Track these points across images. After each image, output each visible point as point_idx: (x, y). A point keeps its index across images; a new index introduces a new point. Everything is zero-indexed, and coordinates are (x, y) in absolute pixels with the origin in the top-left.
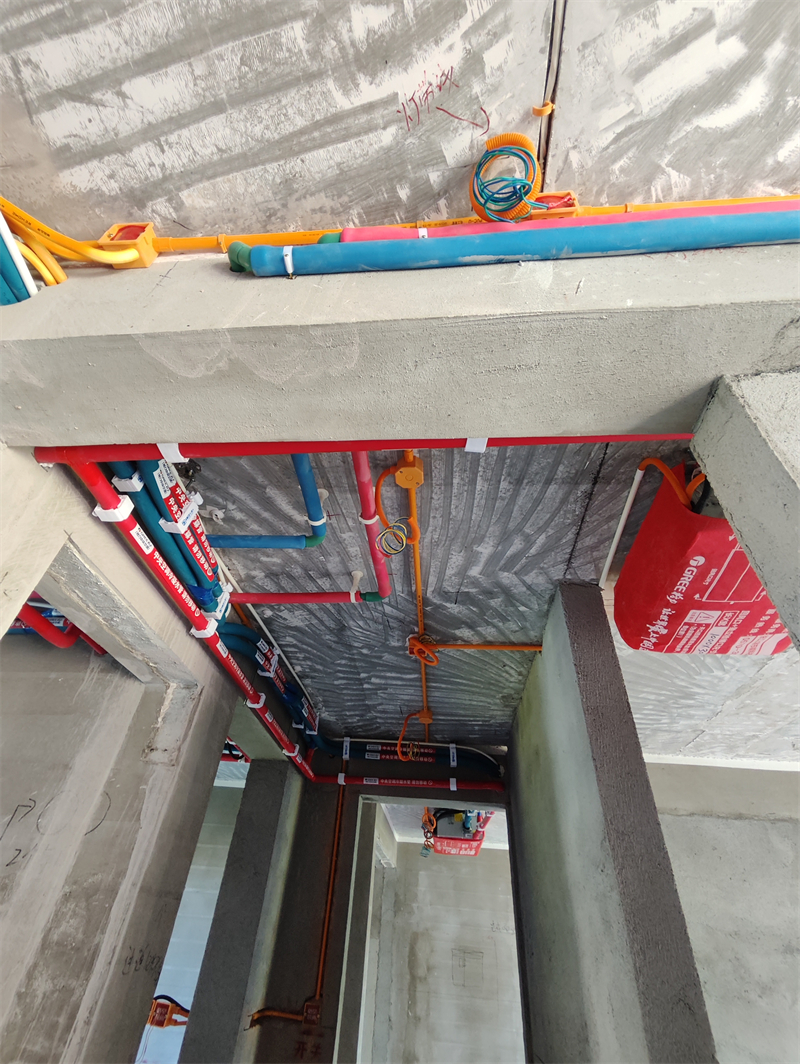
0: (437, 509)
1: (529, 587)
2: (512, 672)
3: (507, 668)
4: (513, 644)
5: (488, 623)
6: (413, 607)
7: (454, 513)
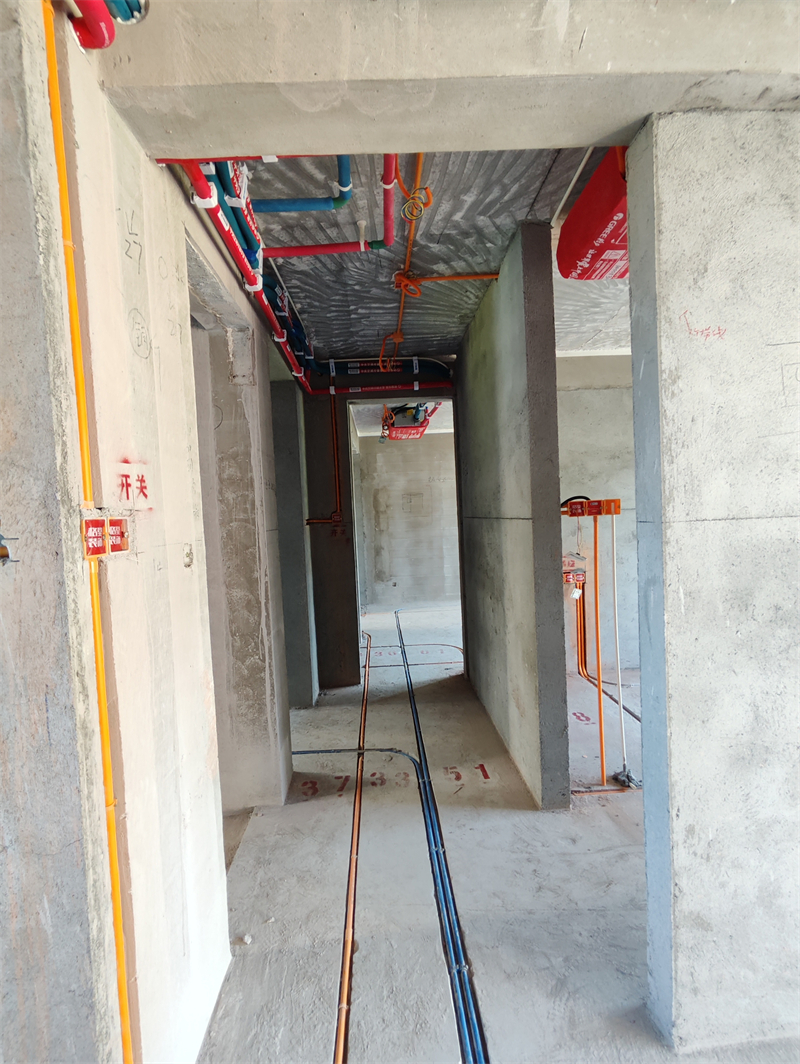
0: (437, 165)
1: (498, 228)
2: (471, 296)
3: (468, 293)
4: (476, 274)
5: (460, 258)
6: (402, 248)
7: (450, 168)
